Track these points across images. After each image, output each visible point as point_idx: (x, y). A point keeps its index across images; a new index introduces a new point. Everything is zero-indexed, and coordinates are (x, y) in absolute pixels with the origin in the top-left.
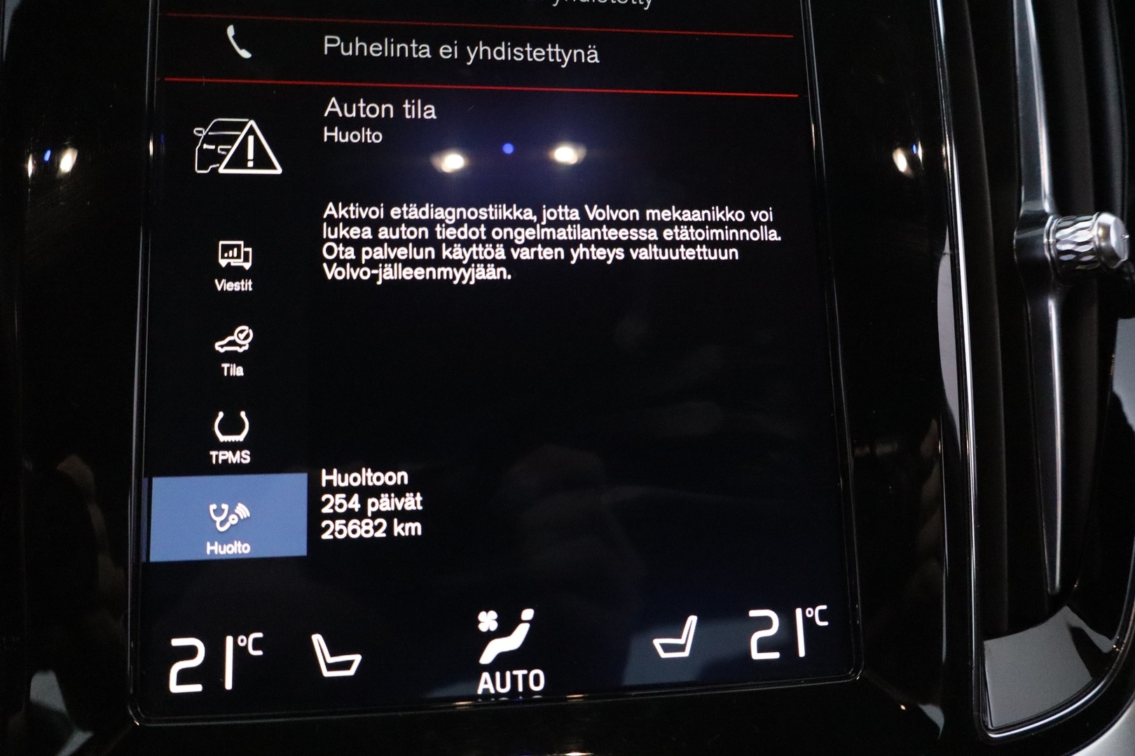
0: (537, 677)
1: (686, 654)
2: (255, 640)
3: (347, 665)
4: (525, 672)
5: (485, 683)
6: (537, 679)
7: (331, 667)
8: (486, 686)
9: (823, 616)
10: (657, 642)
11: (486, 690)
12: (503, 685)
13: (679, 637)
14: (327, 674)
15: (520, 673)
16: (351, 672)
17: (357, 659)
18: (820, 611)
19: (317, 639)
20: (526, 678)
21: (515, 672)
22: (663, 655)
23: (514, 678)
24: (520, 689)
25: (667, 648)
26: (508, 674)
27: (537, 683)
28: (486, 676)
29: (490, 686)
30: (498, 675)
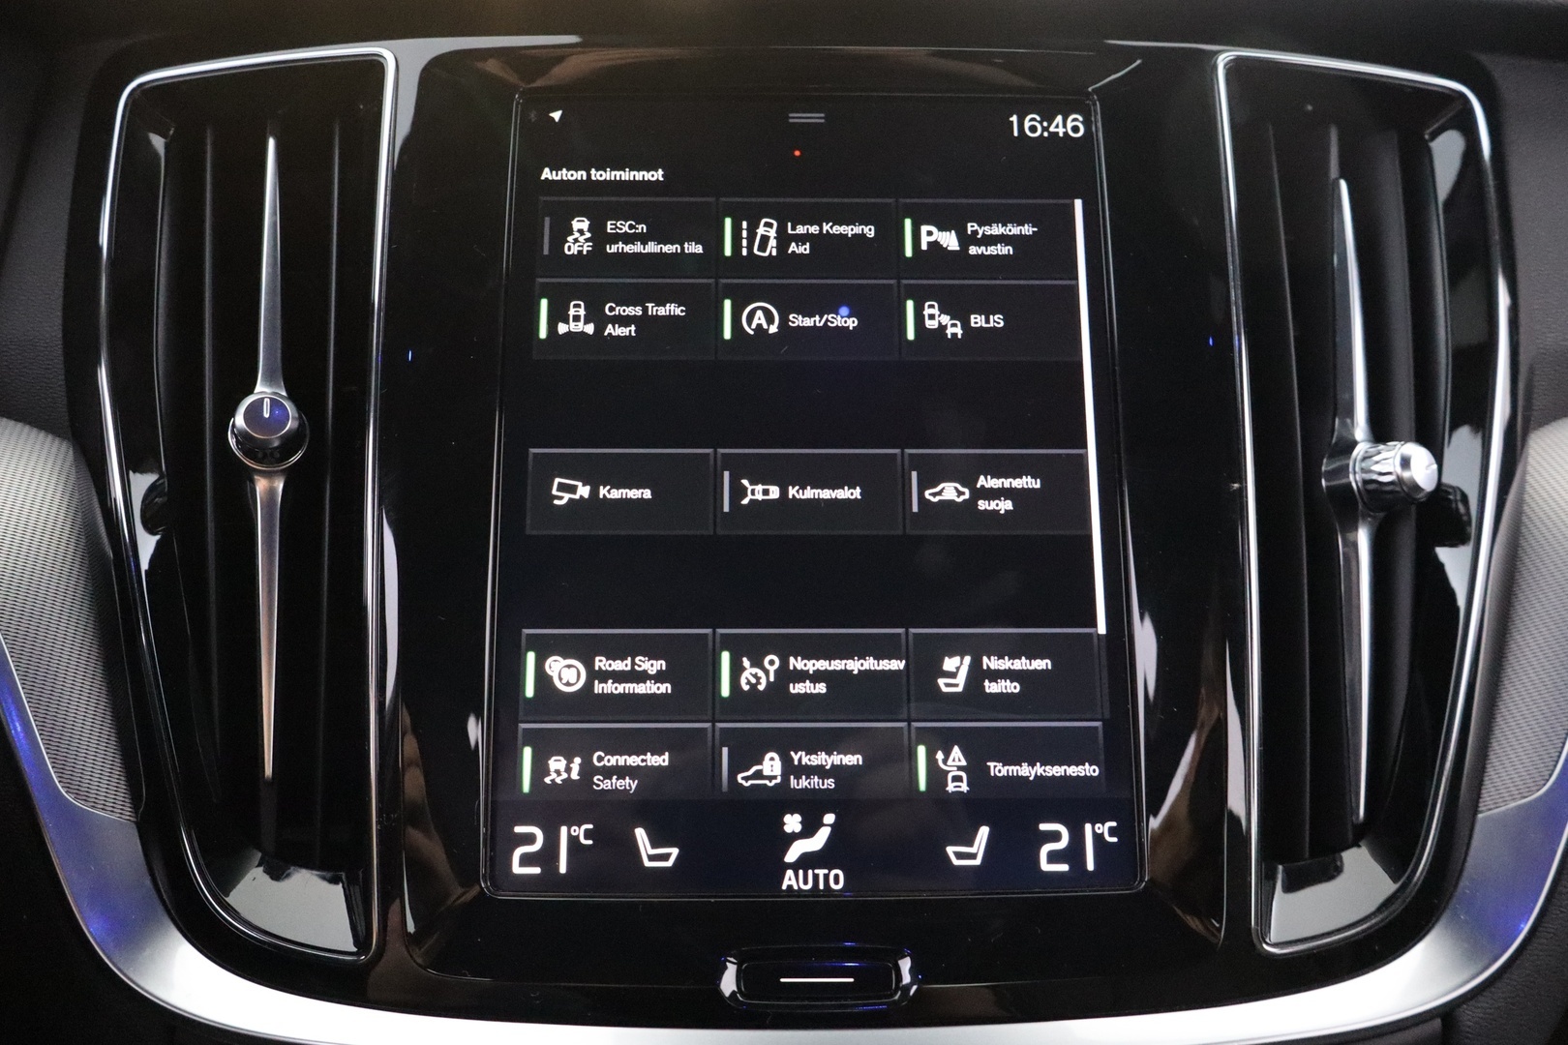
0: (837, 877)
1: (978, 862)
2: (586, 831)
3: (666, 857)
4: (826, 871)
5: (789, 880)
6: (836, 879)
7: (652, 858)
8: (790, 883)
9: (1112, 832)
10: (950, 850)
11: (790, 887)
12: (806, 882)
13: (971, 845)
14: (647, 863)
15: (821, 872)
16: (669, 863)
17: (675, 852)
18: (1110, 829)
19: (640, 833)
20: (826, 877)
21: (816, 871)
22: (956, 862)
23: (816, 877)
24: (821, 887)
25: (959, 855)
26: (810, 872)
27: (837, 882)
28: (790, 873)
29: (793, 882)
30: (801, 872)
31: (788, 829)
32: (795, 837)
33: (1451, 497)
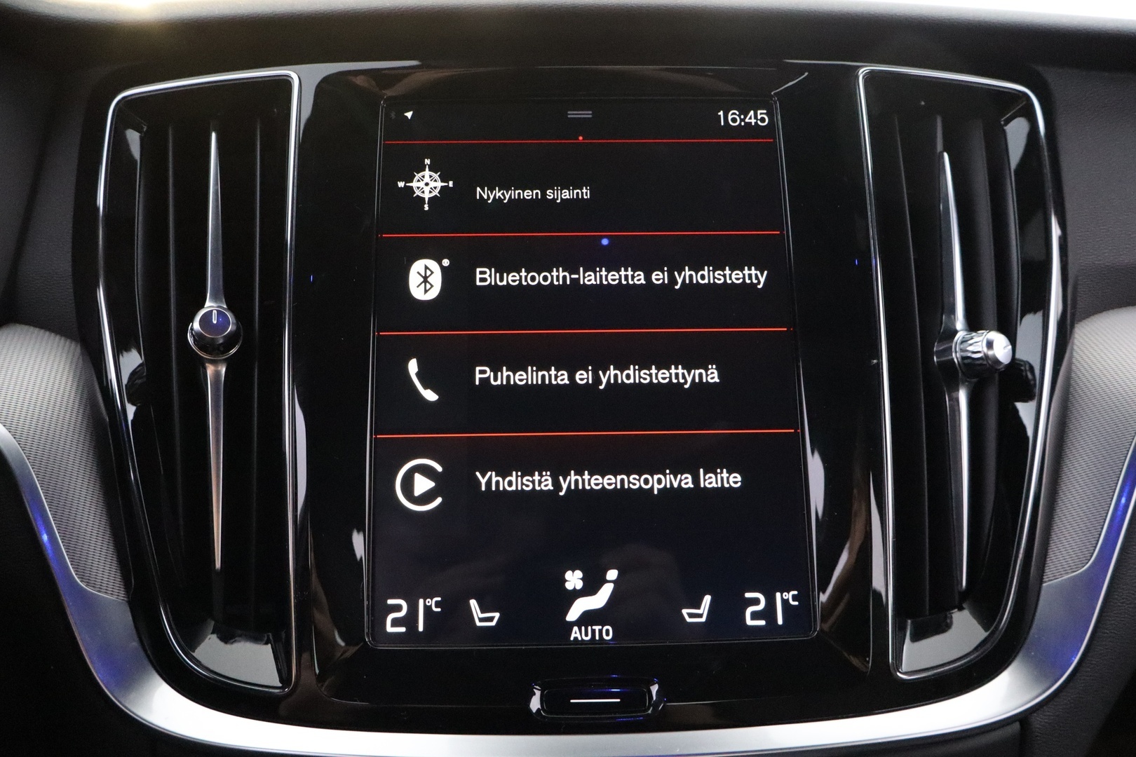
0: (607, 631)
1: (703, 619)
2: (436, 602)
3: (491, 619)
4: (600, 627)
5: (575, 633)
6: (607, 632)
7: (481, 620)
8: (576, 635)
9: (794, 598)
10: (685, 612)
11: (576, 638)
12: (586, 635)
13: (699, 608)
14: (479, 624)
15: (597, 628)
16: (493, 624)
17: (497, 615)
18: (793, 596)
19: (473, 603)
20: (601, 631)
21: (594, 627)
22: (689, 620)
23: (593, 631)
24: (597, 638)
25: (691, 615)
26: (589, 628)
27: (608, 634)
28: (576, 629)
29: (578, 635)
30: (583, 628)
31: (569, 586)
32: (576, 594)
33: (1023, 368)
